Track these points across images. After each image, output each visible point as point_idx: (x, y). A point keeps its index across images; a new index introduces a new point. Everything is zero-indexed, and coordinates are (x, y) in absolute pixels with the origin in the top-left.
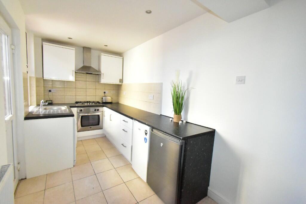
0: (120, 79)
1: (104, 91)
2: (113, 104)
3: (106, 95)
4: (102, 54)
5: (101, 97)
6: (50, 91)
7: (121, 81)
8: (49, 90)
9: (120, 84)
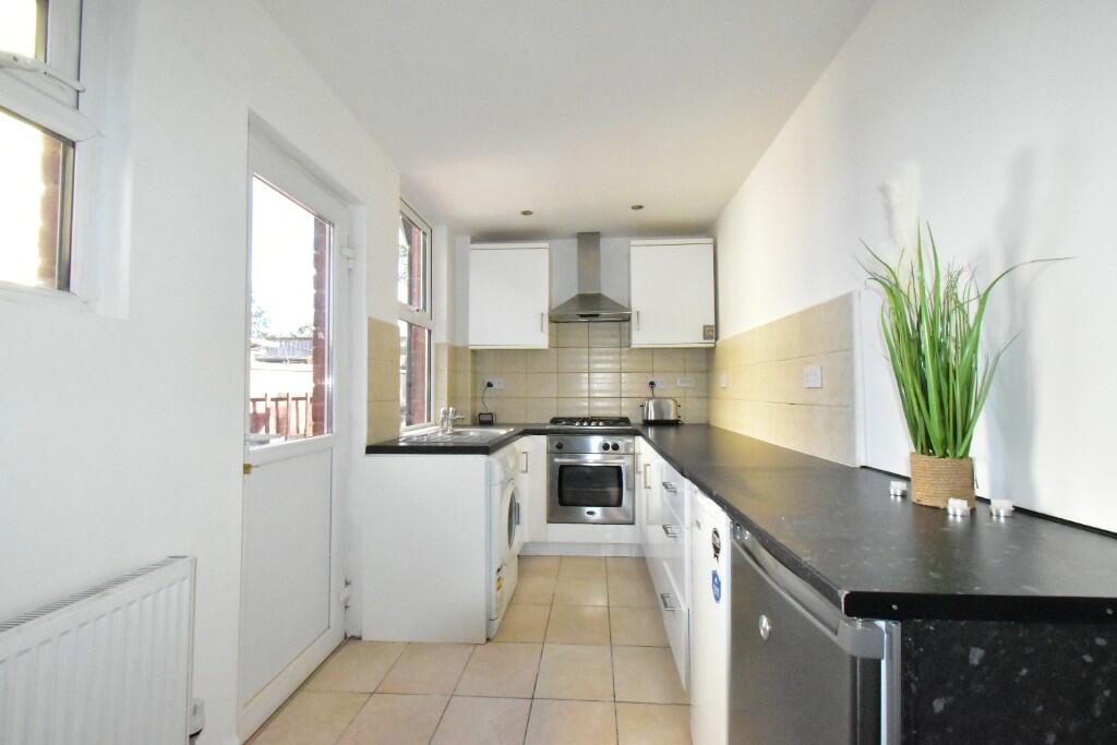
0: (705, 327)
1: (651, 380)
2: (682, 428)
3: (657, 394)
4: (633, 242)
5: (640, 402)
6: (490, 385)
7: (712, 332)
8: (487, 381)
9: (709, 344)
